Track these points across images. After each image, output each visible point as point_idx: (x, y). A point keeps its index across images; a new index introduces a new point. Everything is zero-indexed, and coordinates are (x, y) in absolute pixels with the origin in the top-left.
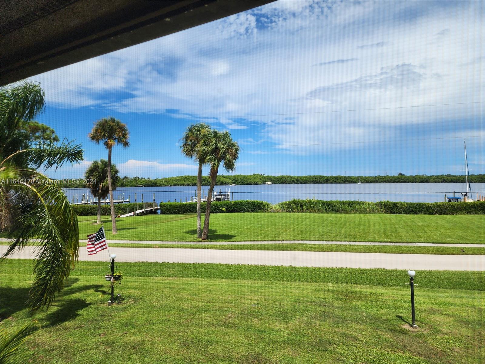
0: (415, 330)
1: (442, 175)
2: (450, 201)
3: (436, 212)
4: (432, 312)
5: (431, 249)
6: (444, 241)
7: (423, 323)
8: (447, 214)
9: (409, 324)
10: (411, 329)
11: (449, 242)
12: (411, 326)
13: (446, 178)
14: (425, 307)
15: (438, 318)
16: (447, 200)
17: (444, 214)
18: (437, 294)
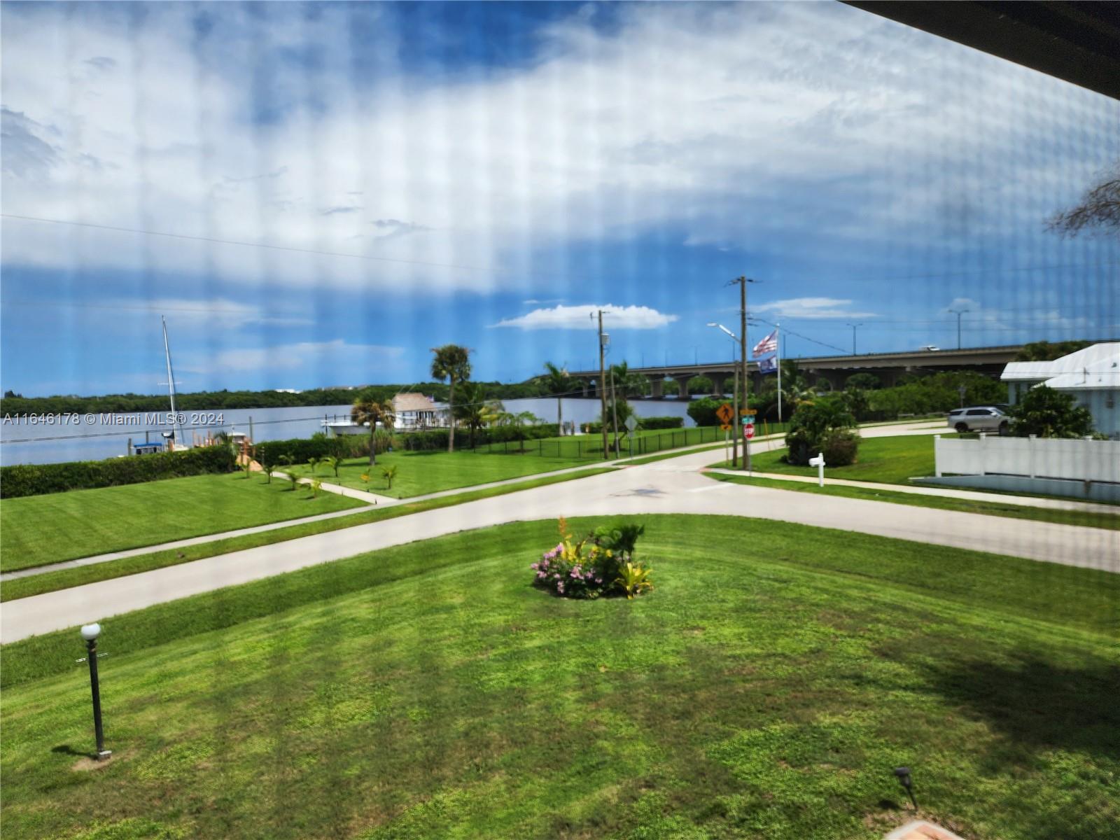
0: (106, 763)
1: (115, 396)
2: (139, 452)
3: (111, 481)
4: (137, 706)
5: (113, 566)
6: (139, 543)
7: (119, 740)
8: (135, 482)
9: (88, 755)
10: (97, 765)
11: (149, 543)
12: (95, 758)
13: (123, 401)
14: (120, 700)
15: (151, 715)
16: (134, 453)
17: (129, 483)
18: (141, 664)
